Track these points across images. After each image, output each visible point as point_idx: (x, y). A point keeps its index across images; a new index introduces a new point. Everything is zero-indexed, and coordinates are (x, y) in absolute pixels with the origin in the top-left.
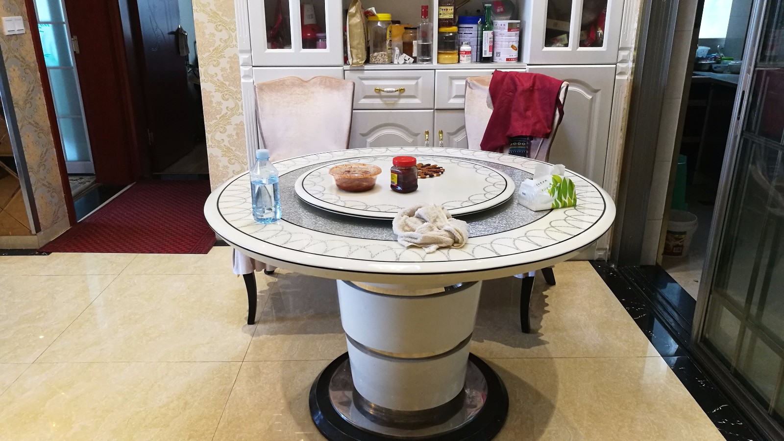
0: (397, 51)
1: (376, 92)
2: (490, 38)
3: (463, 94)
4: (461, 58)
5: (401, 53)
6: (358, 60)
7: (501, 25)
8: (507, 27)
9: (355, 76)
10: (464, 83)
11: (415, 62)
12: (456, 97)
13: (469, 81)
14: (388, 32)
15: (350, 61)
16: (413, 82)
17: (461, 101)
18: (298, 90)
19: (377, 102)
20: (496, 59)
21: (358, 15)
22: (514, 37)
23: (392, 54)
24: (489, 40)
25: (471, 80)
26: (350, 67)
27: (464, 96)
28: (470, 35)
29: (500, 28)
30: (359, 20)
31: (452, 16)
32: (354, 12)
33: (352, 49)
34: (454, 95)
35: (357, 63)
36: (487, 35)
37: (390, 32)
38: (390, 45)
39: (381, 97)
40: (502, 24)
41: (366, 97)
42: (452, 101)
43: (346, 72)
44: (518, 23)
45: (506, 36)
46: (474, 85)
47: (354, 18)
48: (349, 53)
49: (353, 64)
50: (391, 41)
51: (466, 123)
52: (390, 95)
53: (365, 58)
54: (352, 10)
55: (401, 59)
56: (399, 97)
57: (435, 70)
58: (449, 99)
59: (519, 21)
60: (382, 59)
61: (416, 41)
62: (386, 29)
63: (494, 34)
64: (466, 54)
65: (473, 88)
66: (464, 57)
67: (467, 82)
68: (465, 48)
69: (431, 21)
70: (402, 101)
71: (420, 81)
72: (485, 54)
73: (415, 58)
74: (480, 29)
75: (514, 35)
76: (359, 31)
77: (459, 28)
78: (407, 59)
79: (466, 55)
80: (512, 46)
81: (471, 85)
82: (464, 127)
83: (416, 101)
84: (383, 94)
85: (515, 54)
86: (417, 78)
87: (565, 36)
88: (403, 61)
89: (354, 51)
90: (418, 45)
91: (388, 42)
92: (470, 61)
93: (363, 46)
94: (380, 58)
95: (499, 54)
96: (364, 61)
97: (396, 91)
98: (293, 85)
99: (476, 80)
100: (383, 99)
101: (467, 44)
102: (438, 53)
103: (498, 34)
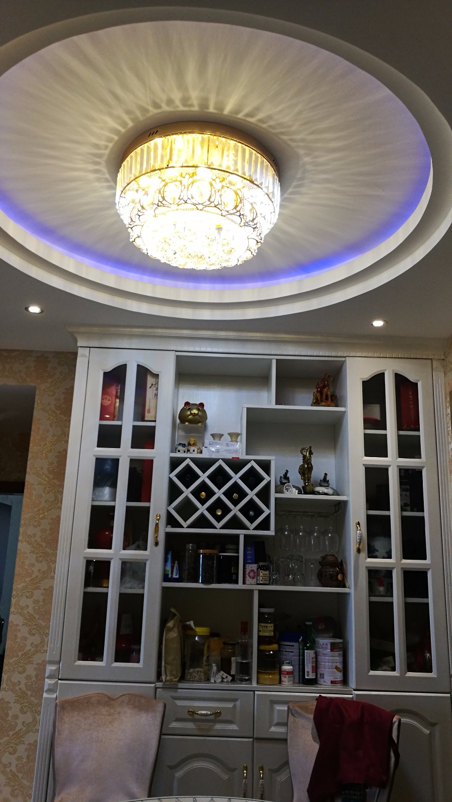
0: (215, 668)
1: (189, 714)
2: (313, 658)
3: (286, 721)
4: (283, 679)
5: (218, 671)
6: (172, 677)
7: (323, 644)
8: (329, 647)
9: (168, 694)
10: (286, 709)
11: (233, 681)
12: (278, 724)
13: (291, 707)
14: (206, 648)
15: (163, 677)
16: (230, 705)
17: (282, 730)
18: (104, 710)
19: (190, 725)
20: (321, 681)
21: (176, 630)
22: (337, 658)
23: (209, 670)
24: (311, 660)
25: (294, 707)
26: (163, 684)
27: (286, 724)
28: (291, 654)
29: (322, 648)
30: (176, 635)
31: (272, 634)
32: (172, 626)
33: (166, 665)
34: (275, 722)
35: (171, 681)
36: (309, 654)
37: (208, 647)
38: (208, 660)
39: (194, 721)
40: (324, 642)
41: (178, 720)
42: (273, 729)
43: (158, 690)
44: (341, 643)
45: (328, 657)
46: (297, 712)
47: (171, 632)
48: (163, 669)
49: (166, 681)
50: (208, 656)
51: (289, 759)
52: (204, 719)
53: (179, 674)
54: (170, 624)
55: (218, 678)
56: (215, 722)
57: (254, 691)
58: (270, 727)
59: (341, 641)
60: (198, 677)
61: (235, 658)
62: (204, 644)
63: (316, 654)
64: (287, 674)
65: (296, 715)
66: (285, 677)
67: (288, 708)
68: (287, 668)
69: (251, 637)
70: (218, 726)
71: (238, 703)
72: (308, 675)
73: (233, 676)
74: (301, 647)
75: (337, 655)
76: (176, 646)
77: (280, 645)
78: (224, 677)
79: (287, 676)
80: (336, 668)
81: (293, 711)
82: (287, 764)
83: (234, 727)
84: (196, 717)
85: (339, 676)
86: (235, 700)
87: (390, 658)
88: (220, 680)
89: (169, 667)
90: (237, 663)
91: (205, 658)
92: (291, 683)
93: (178, 662)
94: (196, 675)
95: (322, 676)
96: (178, 679)
97: (211, 714)
98: (99, 703)
99: (299, 707)
100: (197, 723)
101: (289, 663)
102: (258, 673)
103: (321, 654)
